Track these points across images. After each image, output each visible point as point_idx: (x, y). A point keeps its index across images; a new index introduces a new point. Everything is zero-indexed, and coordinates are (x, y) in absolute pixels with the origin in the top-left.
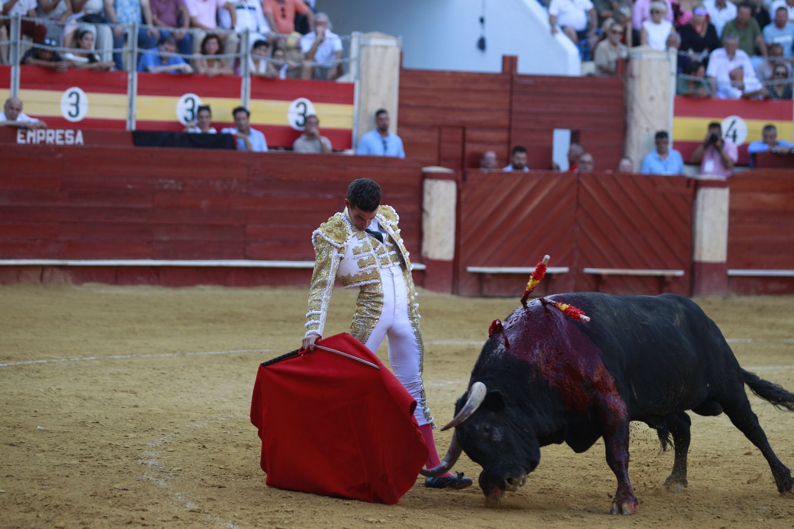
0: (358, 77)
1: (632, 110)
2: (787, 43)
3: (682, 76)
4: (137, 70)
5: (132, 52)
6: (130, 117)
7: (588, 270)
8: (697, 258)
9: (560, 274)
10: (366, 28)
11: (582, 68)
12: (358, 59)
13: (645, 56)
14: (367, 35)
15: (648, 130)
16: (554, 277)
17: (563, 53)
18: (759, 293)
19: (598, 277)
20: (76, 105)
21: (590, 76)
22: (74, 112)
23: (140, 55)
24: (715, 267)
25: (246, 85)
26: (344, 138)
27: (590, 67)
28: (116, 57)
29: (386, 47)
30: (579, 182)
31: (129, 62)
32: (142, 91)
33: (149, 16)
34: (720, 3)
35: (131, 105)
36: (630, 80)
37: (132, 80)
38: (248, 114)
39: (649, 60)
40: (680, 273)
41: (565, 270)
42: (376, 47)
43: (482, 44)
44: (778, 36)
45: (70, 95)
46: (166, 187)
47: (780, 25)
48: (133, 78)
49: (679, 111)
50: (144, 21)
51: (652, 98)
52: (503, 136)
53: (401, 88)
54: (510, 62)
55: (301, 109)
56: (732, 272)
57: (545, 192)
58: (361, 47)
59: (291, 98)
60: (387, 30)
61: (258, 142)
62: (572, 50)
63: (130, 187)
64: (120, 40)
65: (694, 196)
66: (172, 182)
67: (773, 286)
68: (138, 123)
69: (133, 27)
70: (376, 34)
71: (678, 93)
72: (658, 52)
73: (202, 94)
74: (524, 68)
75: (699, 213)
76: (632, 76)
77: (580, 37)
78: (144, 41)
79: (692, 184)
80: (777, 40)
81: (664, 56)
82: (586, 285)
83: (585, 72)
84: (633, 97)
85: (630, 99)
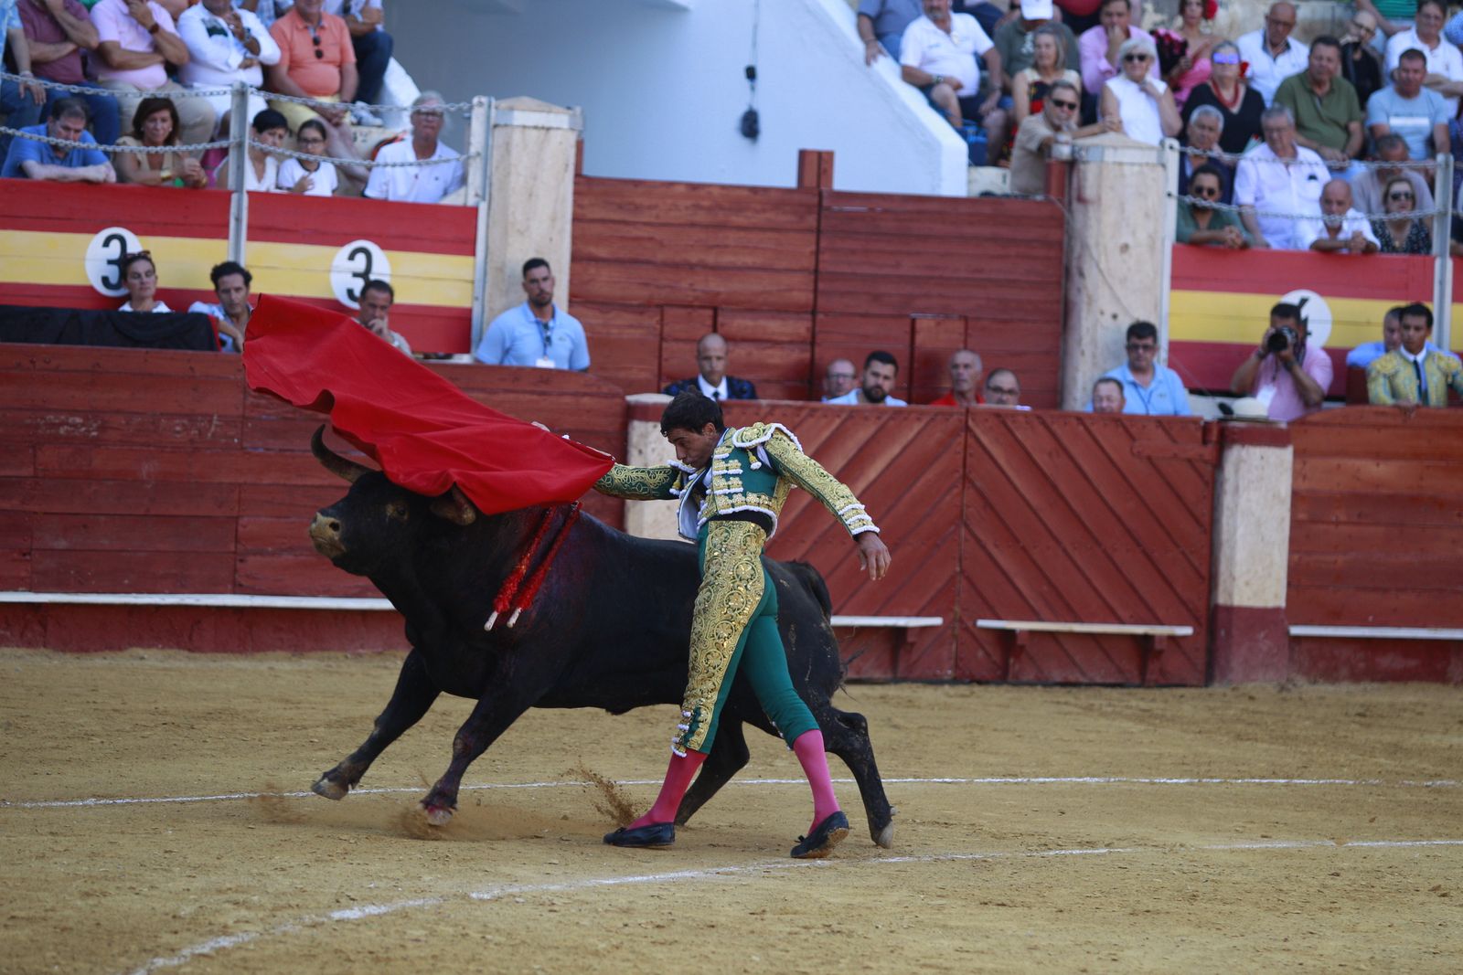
0: (485, 194)
1: (1082, 274)
2: (1416, 131)
3: (1189, 199)
7: (982, 623)
8: (1222, 599)
9: (923, 632)
10: (503, 88)
11: (970, 182)
12: (486, 156)
13: (1110, 156)
14: (504, 104)
15: (1115, 317)
16: (910, 639)
17: (931, 147)
18: (1356, 677)
19: (1008, 637)
21: (986, 194)
23: (7, 140)
24: (1260, 618)
25: (240, 210)
26: (455, 325)
27: (992, 179)
29: (548, 129)
30: (968, 429)
32: (8, 220)
33: (24, 53)
34: (1275, 43)
36: (1076, 206)
39: (1121, 164)
40: (1187, 631)
41: (937, 621)
42: (524, 128)
43: (750, 127)
44: (1397, 115)
46: (62, 431)
47: (1407, 90)
49: (1182, 279)
50: (11, 65)
51: (1125, 248)
52: (800, 327)
53: (576, 219)
54: (815, 164)
55: (360, 263)
56: (1296, 630)
57: (895, 450)
58: (492, 128)
59: (336, 239)
60: (549, 95)
62: (950, 142)
65: (1218, 464)
66: (79, 420)
67: (1387, 661)
70: (526, 101)
71: (1180, 238)
72: (1140, 147)
73: (140, 228)
74: (845, 179)
75: (1227, 500)
76: (1081, 200)
78: (12, 110)
79: (1214, 436)
80: (1396, 123)
81: (1152, 157)
82: (980, 654)
83: (976, 191)
84: (1085, 246)
85: (1077, 250)
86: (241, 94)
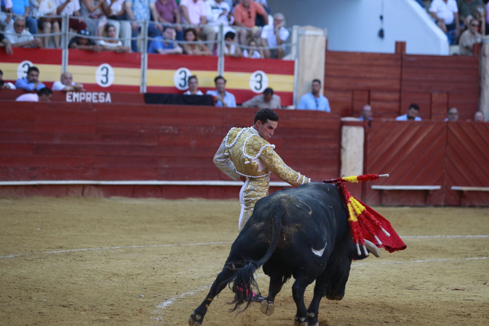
0: (297, 56)
1: (484, 78)
4: (148, 52)
5: (144, 40)
6: (143, 84)
7: (454, 188)
9: (435, 191)
10: (302, 23)
11: (450, 50)
12: (297, 44)
14: (303, 28)
16: (431, 193)
17: (437, 39)
19: (461, 192)
20: (106, 76)
21: (455, 55)
22: (105, 80)
23: (149, 42)
25: (221, 62)
26: (288, 98)
27: (456, 49)
28: (134, 43)
29: (316, 36)
30: (448, 128)
31: (142, 47)
32: (151, 66)
33: (156, 15)
35: (143, 76)
36: (483, 58)
37: (144, 59)
38: (225, 81)
41: (438, 187)
42: (309, 36)
43: (381, 34)
45: (102, 69)
46: (167, 131)
48: (145, 57)
50: (152, 19)
52: (396, 96)
53: (327, 64)
54: (400, 46)
55: (258, 78)
57: (425, 134)
58: (299, 36)
59: (251, 71)
60: (317, 24)
61: (230, 101)
62: (443, 37)
63: (142, 131)
64: (136, 31)
66: (171, 128)
68: (148, 88)
69: (145, 23)
70: (310, 27)
73: (191, 68)
74: (410, 50)
76: (484, 55)
77: (449, 29)
78: (152, 32)
82: (452, 198)
83: (452, 53)
84: (485, 70)
85: (483, 71)
86: (221, 27)
